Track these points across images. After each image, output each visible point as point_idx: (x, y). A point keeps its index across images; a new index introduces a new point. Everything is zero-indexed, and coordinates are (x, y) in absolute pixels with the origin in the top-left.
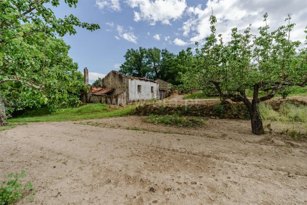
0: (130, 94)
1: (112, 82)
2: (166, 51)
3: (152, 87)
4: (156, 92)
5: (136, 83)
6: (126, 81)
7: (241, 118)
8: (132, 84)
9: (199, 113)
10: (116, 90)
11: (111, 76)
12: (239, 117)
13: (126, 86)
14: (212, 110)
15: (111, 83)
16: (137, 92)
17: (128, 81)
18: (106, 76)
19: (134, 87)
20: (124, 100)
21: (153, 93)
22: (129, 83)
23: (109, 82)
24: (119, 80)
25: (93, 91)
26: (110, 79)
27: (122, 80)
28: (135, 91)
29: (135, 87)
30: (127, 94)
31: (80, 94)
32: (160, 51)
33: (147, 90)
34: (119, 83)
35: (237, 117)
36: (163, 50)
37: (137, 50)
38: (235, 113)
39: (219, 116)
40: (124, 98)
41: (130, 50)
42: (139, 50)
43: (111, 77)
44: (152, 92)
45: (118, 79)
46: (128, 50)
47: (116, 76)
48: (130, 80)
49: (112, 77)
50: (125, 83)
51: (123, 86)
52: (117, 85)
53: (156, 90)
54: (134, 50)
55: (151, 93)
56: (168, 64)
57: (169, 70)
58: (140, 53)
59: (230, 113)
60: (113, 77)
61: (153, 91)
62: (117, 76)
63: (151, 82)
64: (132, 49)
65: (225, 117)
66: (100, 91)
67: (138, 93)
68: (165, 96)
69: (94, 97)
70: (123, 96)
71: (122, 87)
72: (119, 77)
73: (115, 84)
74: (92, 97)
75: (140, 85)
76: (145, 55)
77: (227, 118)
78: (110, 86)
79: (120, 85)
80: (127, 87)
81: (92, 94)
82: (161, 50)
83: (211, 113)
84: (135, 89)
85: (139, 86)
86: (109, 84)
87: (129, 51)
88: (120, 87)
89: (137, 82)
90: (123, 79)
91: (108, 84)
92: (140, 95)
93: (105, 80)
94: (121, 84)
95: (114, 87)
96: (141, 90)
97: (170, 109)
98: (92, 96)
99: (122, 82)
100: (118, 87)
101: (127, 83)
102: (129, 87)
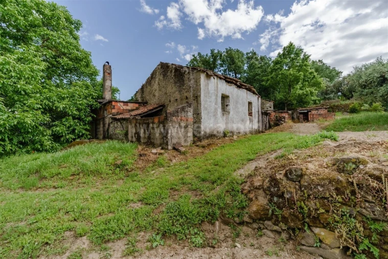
0: (204, 115)
1: (160, 90)
2: (255, 54)
3: (250, 103)
4: (257, 115)
5: (217, 87)
6: (192, 82)
8: (210, 89)
10: (169, 107)
11: (159, 77)
13: (191, 94)
15: (157, 94)
16: (220, 110)
17: (197, 82)
18: (149, 78)
19: (214, 97)
20: (187, 132)
21: (251, 117)
22: (202, 86)
23: (154, 91)
24: (175, 83)
25: (113, 111)
26: (157, 82)
27: (183, 81)
28: (216, 109)
29: (216, 99)
30: (195, 116)
31: (90, 118)
32: (243, 55)
33: (240, 110)
34: (174, 89)
36: (247, 54)
37: (207, 55)
40: (186, 127)
41: (196, 56)
42: (209, 55)
43: (157, 79)
44: (250, 114)
45: (172, 81)
46: (194, 56)
47: (169, 74)
48: (203, 77)
49: (159, 79)
50: (190, 87)
51: (186, 94)
52: (172, 94)
53: (257, 110)
54: (202, 54)
55: (248, 117)
56: (259, 72)
57: (263, 81)
58: (212, 60)
60: (161, 77)
61: (252, 113)
62: (171, 72)
63: (248, 92)
64: (199, 54)
66: (133, 110)
67: (223, 114)
68: (268, 125)
69: (116, 125)
70: (183, 118)
71: (182, 100)
72: (175, 75)
73: (166, 93)
75: (227, 94)
76: (219, 62)
78: (155, 101)
79: (177, 95)
80: (197, 98)
81: (112, 118)
82: (245, 53)
84: (216, 104)
85: (224, 98)
86: (154, 96)
87: (195, 58)
88: (176, 100)
89: (219, 86)
90: (186, 76)
91: (151, 96)
92: (227, 119)
93: (147, 87)
94: (180, 91)
95: (164, 100)
96: (228, 108)
98: (112, 122)
99: (183, 85)
100: (172, 99)
101: (197, 85)
102: (200, 96)
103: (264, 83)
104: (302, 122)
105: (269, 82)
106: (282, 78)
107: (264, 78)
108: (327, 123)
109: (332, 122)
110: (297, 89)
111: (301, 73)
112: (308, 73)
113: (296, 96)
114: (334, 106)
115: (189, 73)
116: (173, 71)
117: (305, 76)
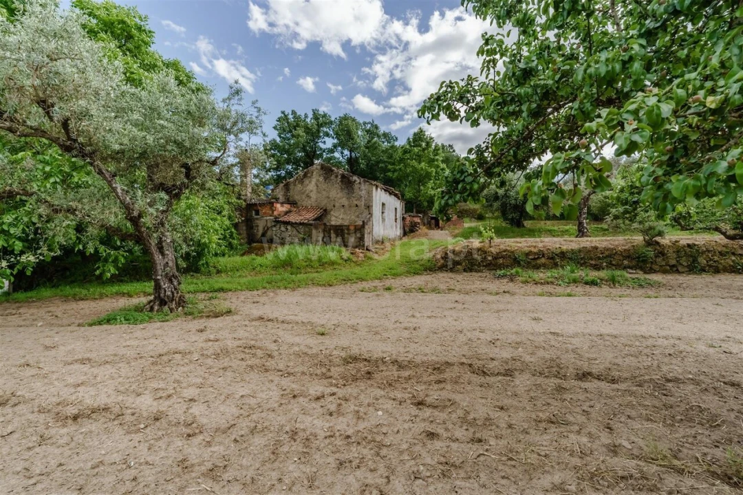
0: (374, 222)
1: (319, 192)
3: (396, 209)
4: (400, 222)
5: (380, 197)
6: (363, 192)
7: (683, 270)
8: (377, 199)
9: (605, 264)
10: (332, 213)
11: (316, 178)
12: (677, 270)
13: (363, 203)
14: (629, 257)
15: (313, 195)
17: (370, 194)
19: (379, 207)
20: (370, 238)
21: (396, 223)
22: (374, 198)
23: (307, 192)
24: (342, 189)
25: (275, 213)
26: (313, 183)
27: (353, 189)
28: (379, 217)
33: (391, 217)
34: (340, 195)
35: (675, 269)
36: (365, 123)
37: (306, 116)
38: (673, 262)
39: (642, 269)
41: (287, 113)
42: (310, 115)
43: (314, 180)
45: (337, 186)
46: (283, 112)
47: (332, 178)
48: (374, 190)
49: (318, 180)
50: (361, 197)
51: (356, 202)
52: (336, 199)
53: (400, 216)
54: (298, 114)
58: (315, 125)
59: (664, 263)
60: (321, 179)
61: (397, 219)
62: (337, 176)
63: (395, 198)
64: (294, 112)
65: (655, 271)
66: (289, 212)
67: (382, 222)
71: (350, 207)
72: (342, 181)
73: (329, 198)
74: (274, 229)
75: (384, 202)
77: (658, 271)
78: (310, 202)
79: (345, 201)
80: (369, 208)
81: (274, 221)
83: (626, 262)
84: (379, 212)
86: (308, 196)
87: (286, 116)
88: (343, 206)
90: (356, 186)
91: (304, 197)
92: (384, 225)
93: (295, 185)
94: (348, 198)
95: (325, 203)
96: (384, 215)
97: (536, 257)
98: (275, 226)
99: (353, 193)
100: (337, 205)
101: (369, 196)
102: (372, 206)
103: (390, 174)
104: (433, 229)
105: (396, 174)
106: (413, 172)
107: (390, 167)
108: (457, 231)
109: (461, 230)
110: (428, 187)
111: (432, 169)
112: (439, 170)
113: (427, 196)
114: (463, 209)
115: (360, 183)
116: (340, 177)
117: (436, 173)
